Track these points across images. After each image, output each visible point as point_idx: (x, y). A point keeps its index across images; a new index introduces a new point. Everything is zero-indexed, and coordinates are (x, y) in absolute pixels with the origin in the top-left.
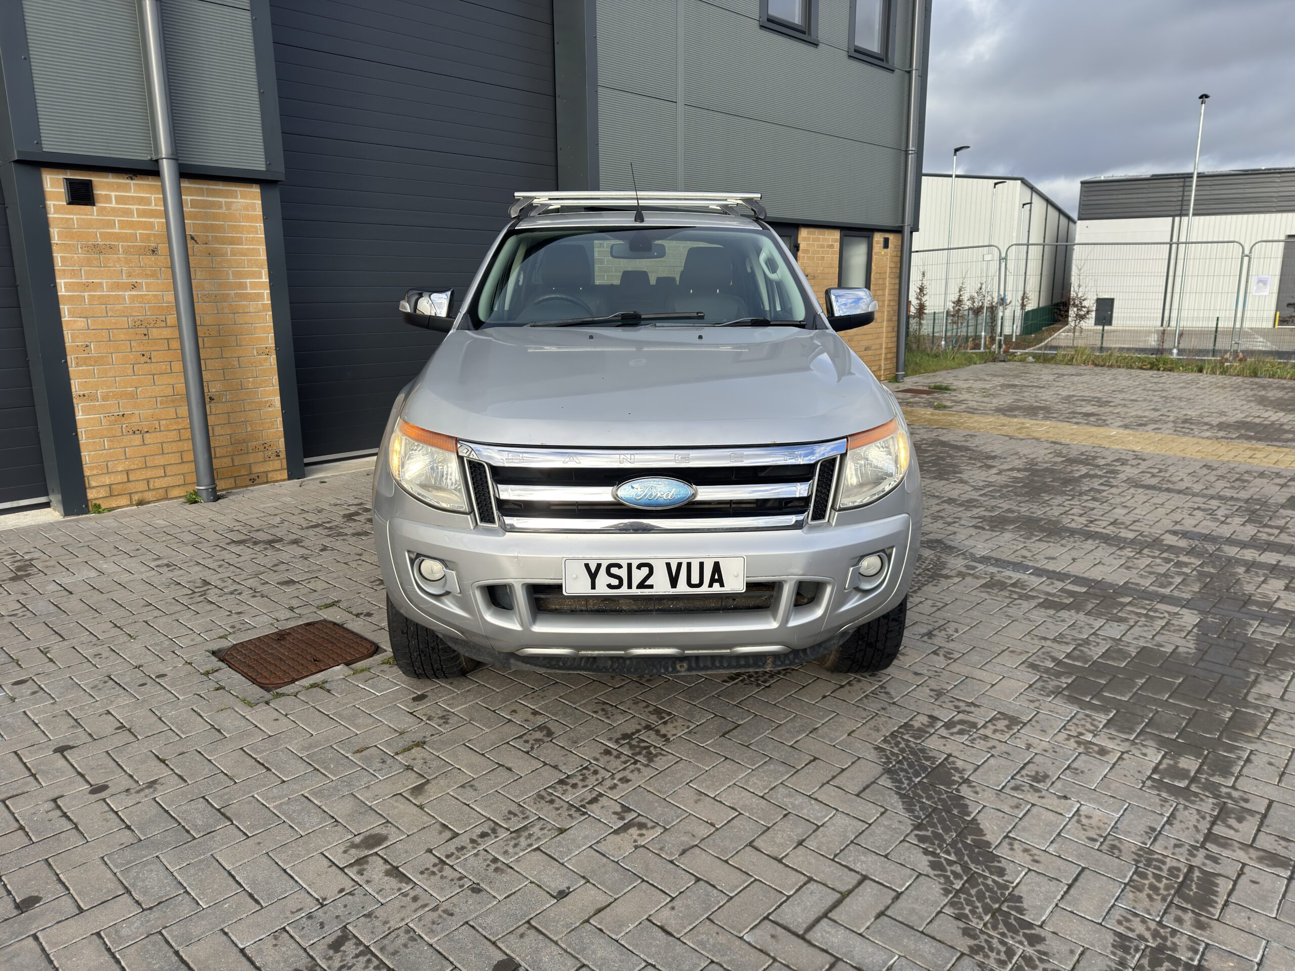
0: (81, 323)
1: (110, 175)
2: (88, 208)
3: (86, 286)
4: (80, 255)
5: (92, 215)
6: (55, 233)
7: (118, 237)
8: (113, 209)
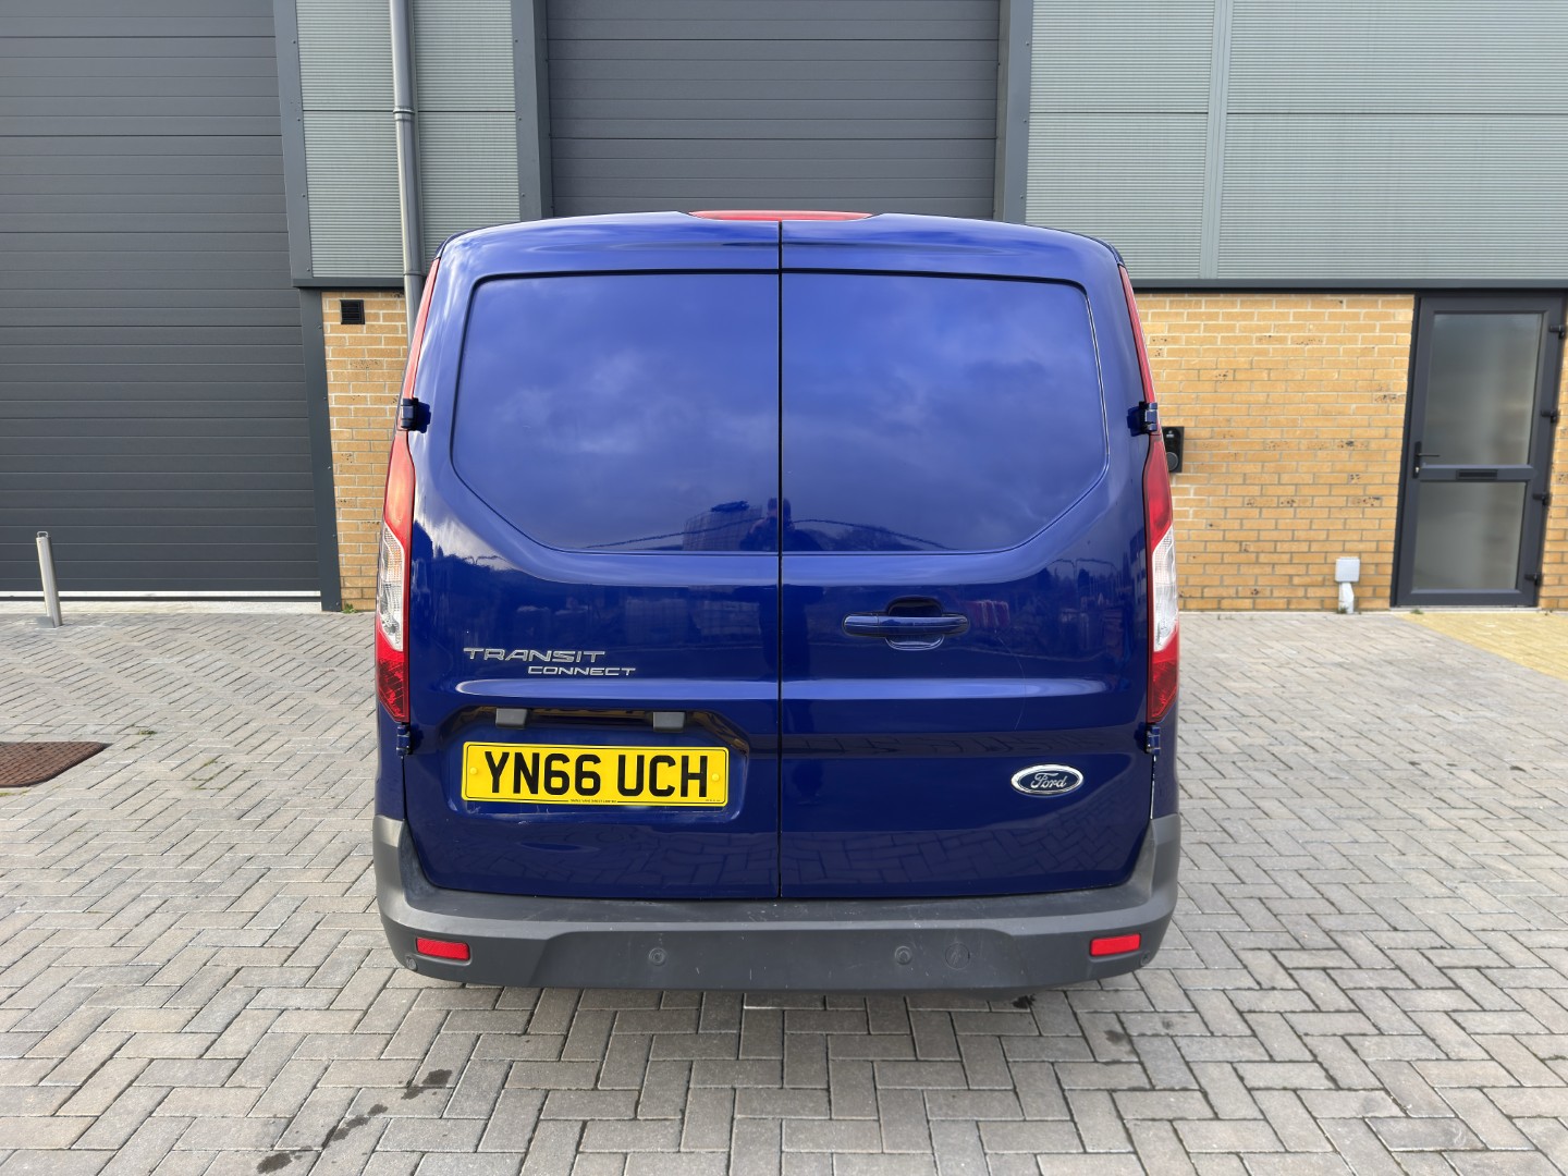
0: (347, 432)
1: (380, 294)
2: (359, 326)
3: (353, 399)
4: (350, 370)
5: (362, 333)
6: (329, 350)
7: (383, 353)
8: (380, 326)
